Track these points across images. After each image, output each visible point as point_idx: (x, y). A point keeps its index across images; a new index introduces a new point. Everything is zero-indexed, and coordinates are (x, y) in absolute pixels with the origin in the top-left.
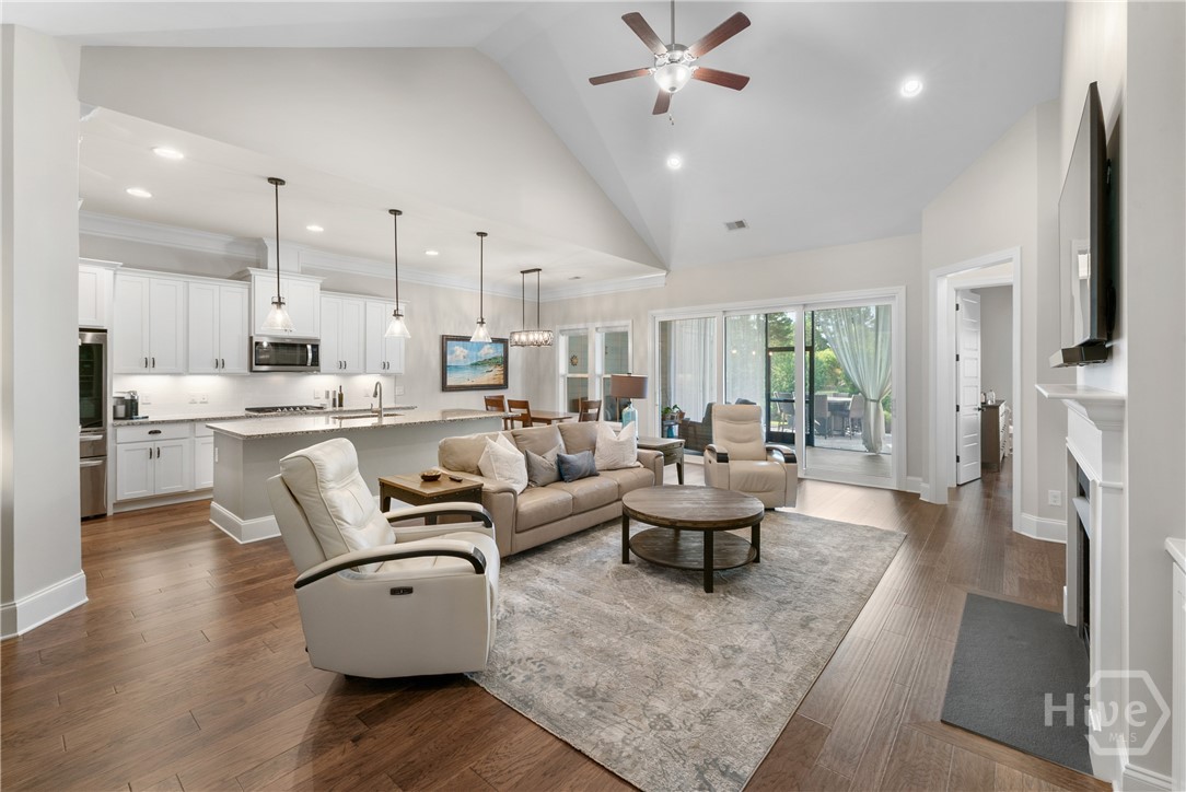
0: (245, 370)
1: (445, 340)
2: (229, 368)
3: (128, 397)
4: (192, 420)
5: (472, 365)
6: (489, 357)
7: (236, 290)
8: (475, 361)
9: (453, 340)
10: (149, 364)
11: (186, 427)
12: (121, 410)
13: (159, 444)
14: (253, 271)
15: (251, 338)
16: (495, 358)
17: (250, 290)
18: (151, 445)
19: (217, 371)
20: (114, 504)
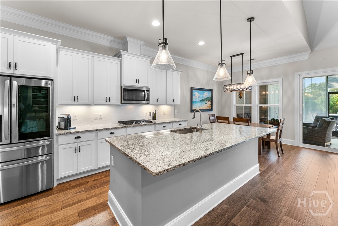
0: (119, 103)
1: (192, 89)
2: (112, 102)
3: (66, 117)
4: (96, 130)
5: (201, 100)
6: (206, 97)
7: (115, 62)
8: (202, 99)
9: (195, 89)
10: (76, 99)
11: (93, 134)
12: (63, 124)
13: (80, 144)
14: (123, 53)
15: (121, 87)
16: (208, 98)
17: (121, 62)
18: (76, 145)
19: (107, 103)
20: (57, 180)
